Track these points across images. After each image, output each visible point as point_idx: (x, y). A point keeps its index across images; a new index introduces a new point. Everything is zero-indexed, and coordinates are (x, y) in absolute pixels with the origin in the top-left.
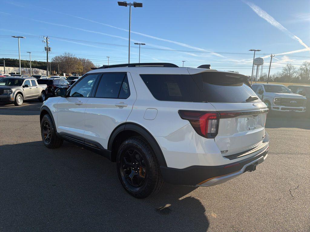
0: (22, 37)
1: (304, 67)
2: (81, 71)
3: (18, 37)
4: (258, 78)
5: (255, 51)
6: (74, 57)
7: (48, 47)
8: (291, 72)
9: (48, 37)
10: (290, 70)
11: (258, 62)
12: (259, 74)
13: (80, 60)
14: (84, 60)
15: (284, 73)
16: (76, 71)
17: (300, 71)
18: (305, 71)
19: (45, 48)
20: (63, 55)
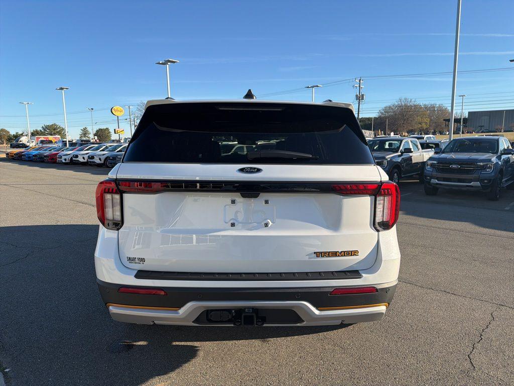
0: (317, 86)
2: (425, 127)
3: (313, 87)
6: (415, 103)
7: (361, 94)
9: (362, 79)
13: (426, 107)
14: (433, 107)
16: (415, 128)
19: (357, 96)
20: (396, 104)
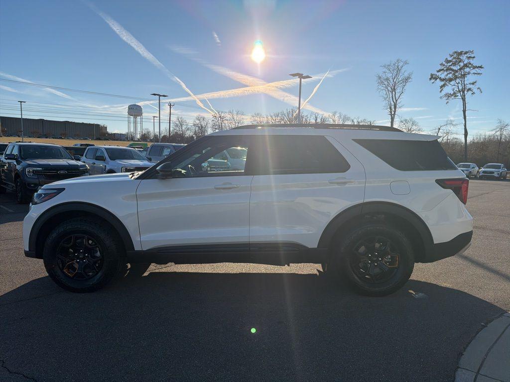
1: (198, 122)
4: (138, 136)
5: (160, 96)
8: (183, 128)
10: (181, 125)
11: (135, 111)
12: (139, 130)
15: (175, 129)
17: (193, 128)
18: (199, 127)
